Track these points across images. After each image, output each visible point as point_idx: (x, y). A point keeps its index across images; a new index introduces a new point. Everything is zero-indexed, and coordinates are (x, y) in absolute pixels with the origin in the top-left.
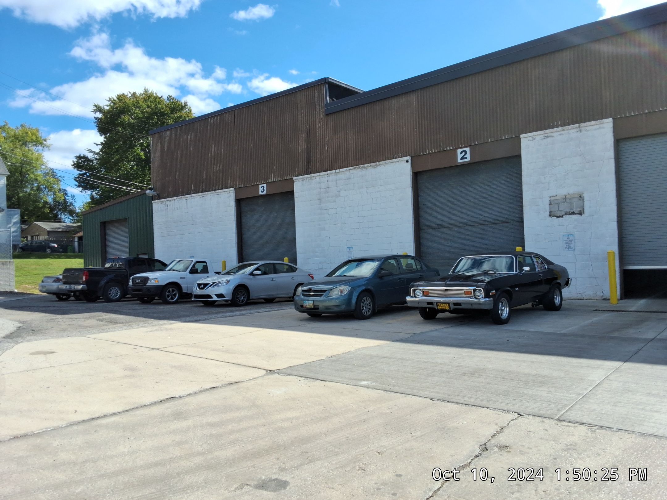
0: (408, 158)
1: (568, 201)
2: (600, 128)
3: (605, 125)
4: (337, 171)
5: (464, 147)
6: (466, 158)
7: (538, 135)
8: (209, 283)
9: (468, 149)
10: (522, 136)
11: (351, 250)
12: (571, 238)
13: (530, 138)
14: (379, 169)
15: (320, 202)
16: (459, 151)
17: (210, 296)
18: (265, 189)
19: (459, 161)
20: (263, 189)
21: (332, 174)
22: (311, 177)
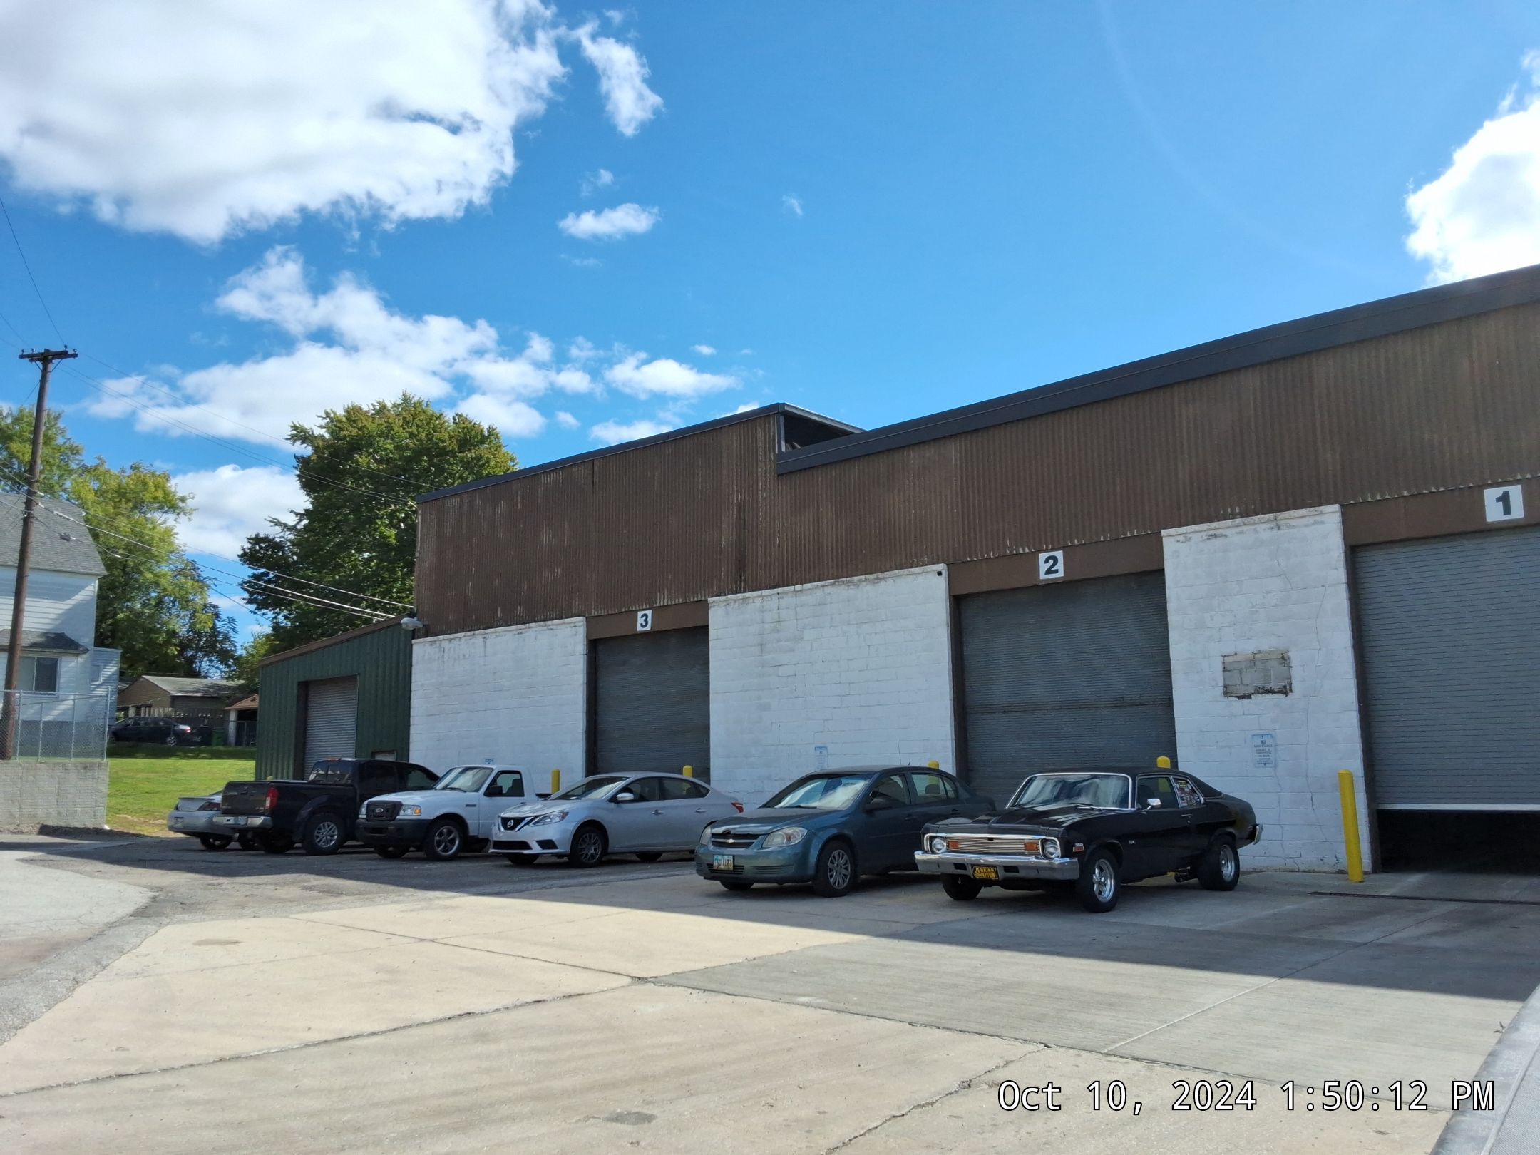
0: (941, 567)
1: (1259, 665)
2: (1316, 523)
3: (1324, 518)
4: (798, 587)
5: (1052, 550)
6: (1056, 571)
7: (1195, 532)
8: (525, 818)
9: (1059, 554)
10: (1164, 532)
11: (824, 752)
12: (1268, 741)
13: (1181, 538)
14: (882, 585)
15: (762, 651)
16: (1043, 556)
17: (525, 845)
18: (649, 619)
19: (1043, 576)
20: (646, 620)
21: (786, 593)
22: (744, 599)
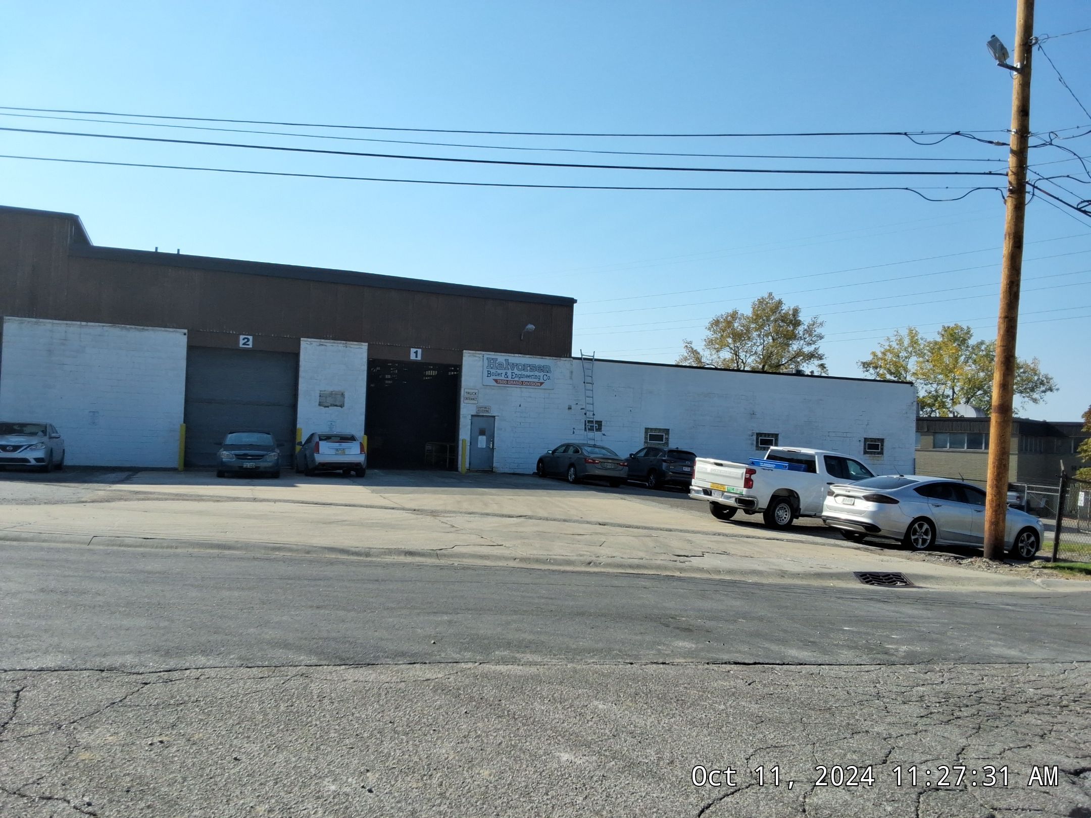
0: (186, 331)
1: (333, 396)
3: (362, 347)
5: (247, 335)
6: (248, 345)
7: (315, 341)
9: (251, 338)
10: (302, 339)
11: (96, 414)
12: (333, 424)
13: (309, 343)
15: (50, 354)
16: (242, 337)
19: (241, 345)
